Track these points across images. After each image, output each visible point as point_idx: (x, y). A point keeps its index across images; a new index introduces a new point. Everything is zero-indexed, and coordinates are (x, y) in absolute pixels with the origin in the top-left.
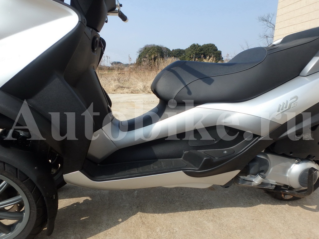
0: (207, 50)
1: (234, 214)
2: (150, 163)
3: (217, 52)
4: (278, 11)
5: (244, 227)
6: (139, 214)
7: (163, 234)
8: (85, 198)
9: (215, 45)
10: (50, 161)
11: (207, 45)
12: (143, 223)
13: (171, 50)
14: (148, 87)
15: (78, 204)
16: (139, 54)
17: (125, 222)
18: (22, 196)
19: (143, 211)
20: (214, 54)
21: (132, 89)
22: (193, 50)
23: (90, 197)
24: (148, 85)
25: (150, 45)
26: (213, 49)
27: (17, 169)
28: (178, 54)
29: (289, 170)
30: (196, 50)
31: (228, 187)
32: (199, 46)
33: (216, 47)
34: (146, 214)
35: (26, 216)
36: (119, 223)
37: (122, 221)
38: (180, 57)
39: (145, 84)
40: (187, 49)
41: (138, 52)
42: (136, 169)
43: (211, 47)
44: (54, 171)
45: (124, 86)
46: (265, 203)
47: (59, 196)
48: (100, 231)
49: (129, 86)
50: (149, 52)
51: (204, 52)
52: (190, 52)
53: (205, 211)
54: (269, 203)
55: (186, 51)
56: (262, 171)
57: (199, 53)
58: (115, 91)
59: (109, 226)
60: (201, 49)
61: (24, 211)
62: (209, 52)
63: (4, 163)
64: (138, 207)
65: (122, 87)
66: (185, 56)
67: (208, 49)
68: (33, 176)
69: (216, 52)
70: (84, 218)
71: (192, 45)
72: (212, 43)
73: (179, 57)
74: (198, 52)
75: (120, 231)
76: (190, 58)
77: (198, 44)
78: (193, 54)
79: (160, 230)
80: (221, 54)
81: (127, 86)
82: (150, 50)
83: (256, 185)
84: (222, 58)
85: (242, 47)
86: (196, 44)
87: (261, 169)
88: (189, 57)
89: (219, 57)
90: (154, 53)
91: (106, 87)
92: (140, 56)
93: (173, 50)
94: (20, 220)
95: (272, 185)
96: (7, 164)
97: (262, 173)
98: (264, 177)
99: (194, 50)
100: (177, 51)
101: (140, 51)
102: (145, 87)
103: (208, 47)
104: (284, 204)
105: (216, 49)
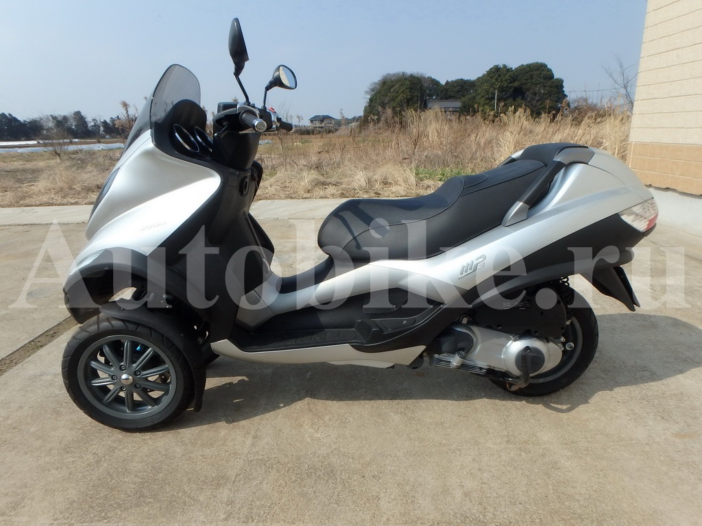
0: (527, 80)
1: (436, 407)
2: (313, 334)
3: (553, 82)
4: (647, 15)
5: (442, 423)
6: (307, 400)
7: (331, 423)
8: (240, 378)
9: (546, 66)
10: (195, 327)
11: (529, 66)
12: (310, 410)
13: (443, 82)
14: (376, 181)
15: (231, 384)
16: (369, 97)
17: (287, 407)
18: (168, 365)
19: (313, 396)
20: (545, 86)
21: (343, 186)
22: (494, 81)
23: (248, 378)
24: (376, 177)
25: (394, 75)
26: (542, 76)
27: (163, 335)
28: (458, 92)
29: (504, 349)
30: (502, 81)
31: (417, 368)
32: (509, 70)
33: (551, 70)
34: (316, 400)
35: (172, 388)
36: (280, 408)
37: (284, 406)
38: (463, 99)
39: (370, 174)
40: (479, 78)
41: (367, 92)
42: (294, 340)
43: (536, 70)
44: (200, 341)
45: (328, 180)
46: (490, 397)
47: (207, 374)
48: (256, 415)
49: (339, 181)
50: (392, 90)
52: (485, 86)
53: (397, 401)
54: (496, 397)
55: (477, 84)
56: (462, 349)
57: (507, 87)
58: (309, 191)
59: (266, 410)
60: (513, 78)
61: (170, 383)
62: (532, 84)
63: (151, 328)
64: (307, 392)
65: (324, 184)
66: (474, 95)
67: (532, 77)
68: (180, 344)
69: (549, 83)
70: (238, 400)
71: (491, 69)
72: (540, 61)
73: (460, 98)
74: (506, 85)
75: (279, 416)
76: (487, 99)
77: (505, 66)
78: (495, 89)
79: (330, 419)
80: (562, 87)
81: (333, 180)
82: (396, 86)
83: (454, 367)
84: (565, 96)
85: (607, 72)
86: (502, 66)
87: (460, 345)
88: (484, 96)
89: (557, 93)
90: (403, 92)
91: (293, 183)
92: (371, 100)
93: (447, 82)
94: (167, 392)
95: (481, 368)
96: (154, 330)
97: (463, 353)
98: (463, 357)
99: (497, 79)
100: (456, 84)
101: (373, 90)
102: (369, 181)
103: (531, 71)
104: (521, 401)
105: (550, 75)
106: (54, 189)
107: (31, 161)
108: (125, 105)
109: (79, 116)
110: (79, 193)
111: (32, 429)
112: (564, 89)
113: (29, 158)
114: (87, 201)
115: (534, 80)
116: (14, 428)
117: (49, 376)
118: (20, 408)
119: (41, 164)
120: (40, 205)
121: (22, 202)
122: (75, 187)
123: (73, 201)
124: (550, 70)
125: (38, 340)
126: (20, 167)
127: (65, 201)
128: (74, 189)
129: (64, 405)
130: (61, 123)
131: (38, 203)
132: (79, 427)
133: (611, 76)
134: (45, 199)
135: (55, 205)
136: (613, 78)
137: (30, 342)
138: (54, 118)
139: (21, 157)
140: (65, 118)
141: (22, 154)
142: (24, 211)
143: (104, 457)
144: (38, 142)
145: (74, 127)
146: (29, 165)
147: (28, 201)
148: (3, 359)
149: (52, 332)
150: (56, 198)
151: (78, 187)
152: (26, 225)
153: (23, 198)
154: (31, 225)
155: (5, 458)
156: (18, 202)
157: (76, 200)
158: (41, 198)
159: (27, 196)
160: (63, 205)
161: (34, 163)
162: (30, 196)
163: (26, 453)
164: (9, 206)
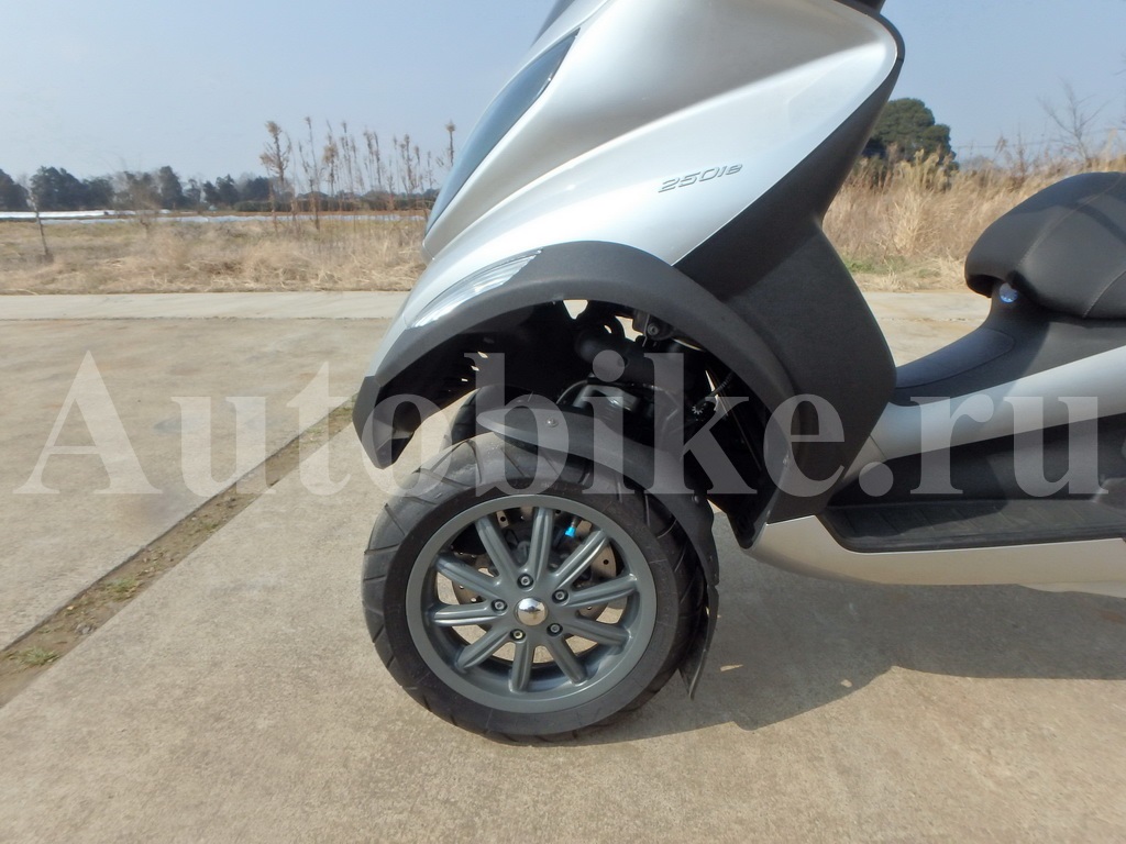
0: (889, 126)
3: (933, 131)
6: (899, 672)
9: (922, 104)
12: (925, 700)
17: (864, 689)
19: (908, 664)
20: (919, 137)
26: (915, 120)
33: (930, 111)
34: (922, 674)
36: (847, 690)
43: (906, 110)
51: (881, 133)
62: (899, 133)
67: (897, 122)
69: (926, 132)
70: (729, 668)
79: (996, 726)
80: (948, 138)
84: (953, 155)
89: (938, 149)
103: (897, 112)
105: (928, 121)
106: (153, 268)
107: (100, 236)
108: (274, 129)
109: (168, 175)
110: (195, 275)
111: (262, 724)
112: (951, 143)
113: (98, 231)
114: (210, 288)
115: (901, 127)
116: (218, 719)
117: (255, 592)
118: (215, 665)
119: (118, 240)
120: (133, 292)
121: (101, 287)
122: (188, 265)
123: (188, 287)
124: (928, 112)
125: (204, 512)
126: (85, 244)
127: (174, 286)
128: (188, 268)
129: (316, 662)
130: (140, 183)
131: (128, 288)
132: (375, 723)
133: (1052, 114)
134: (140, 282)
135: (159, 292)
136: (1055, 117)
137: (189, 517)
138: (130, 177)
139: (84, 230)
140: (147, 178)
141: (85, 226)
142: (108, 299)
143: (478, 815)
144: (106, 213)
145: (160, 191)
146: (98, 242)
147: (111, 285)
148: (142, 551)
149: (227, 498)
150: (158, 280)
151: (193, 266)
152: (117, 319)
153: (104, 281)
154: (127, 319)
155: (220, 805)
156: (95, 287)
157: (192, 286)
158: (133, 280)
159: (110, 279)
160: (172, 292)
161: (106, 238)
162: (114, 279)
163: (268, 793)
164: (83, 292)
